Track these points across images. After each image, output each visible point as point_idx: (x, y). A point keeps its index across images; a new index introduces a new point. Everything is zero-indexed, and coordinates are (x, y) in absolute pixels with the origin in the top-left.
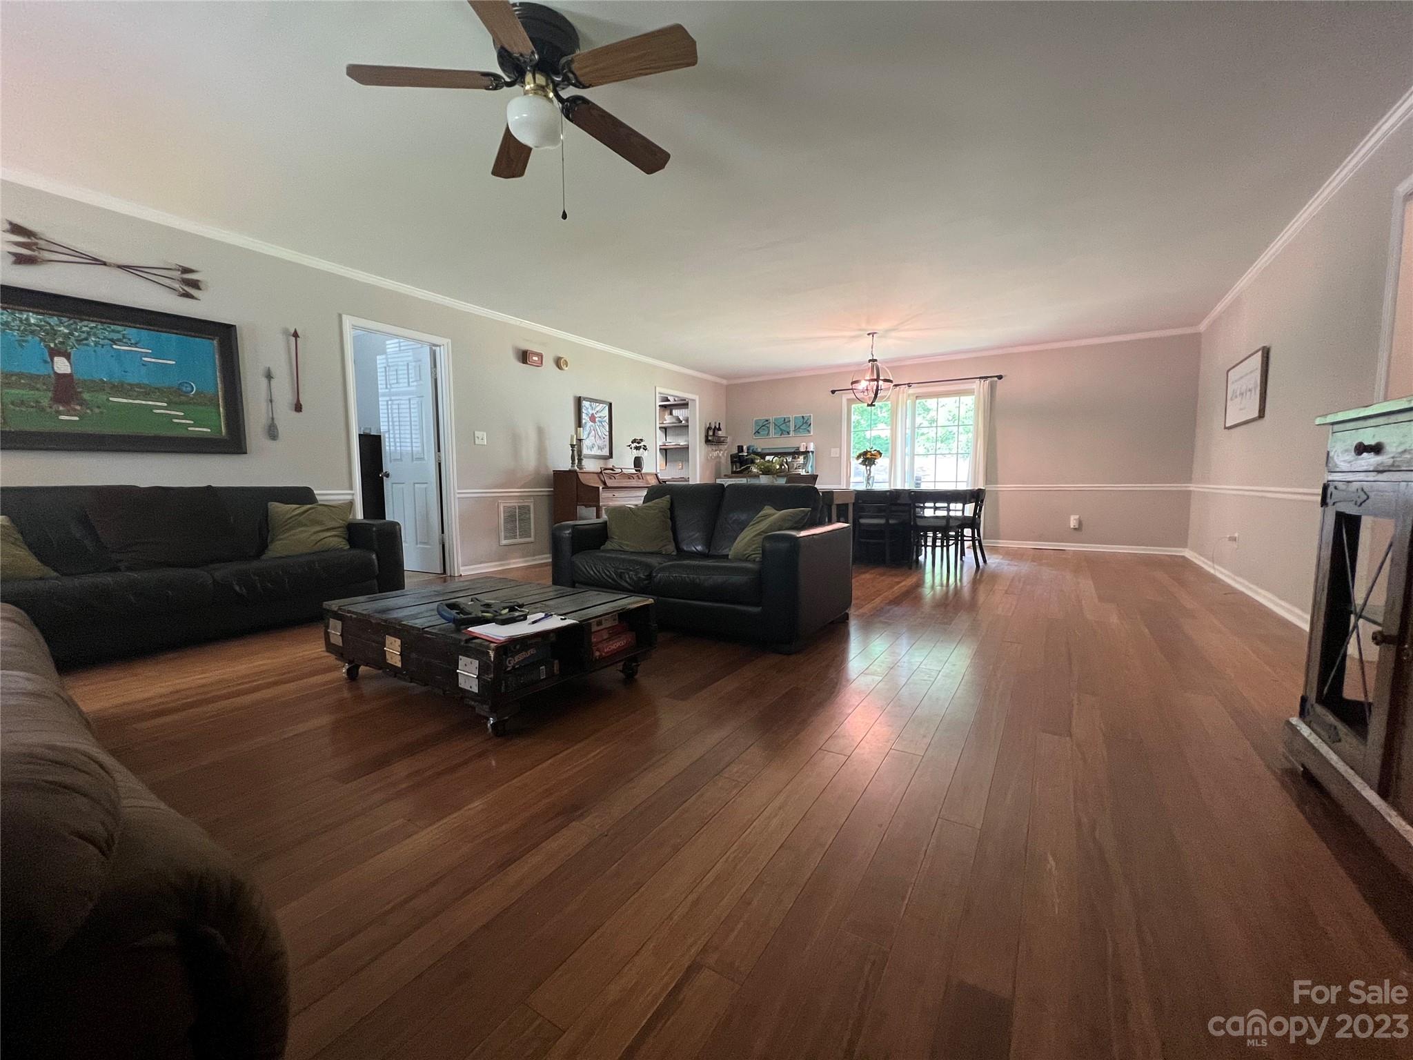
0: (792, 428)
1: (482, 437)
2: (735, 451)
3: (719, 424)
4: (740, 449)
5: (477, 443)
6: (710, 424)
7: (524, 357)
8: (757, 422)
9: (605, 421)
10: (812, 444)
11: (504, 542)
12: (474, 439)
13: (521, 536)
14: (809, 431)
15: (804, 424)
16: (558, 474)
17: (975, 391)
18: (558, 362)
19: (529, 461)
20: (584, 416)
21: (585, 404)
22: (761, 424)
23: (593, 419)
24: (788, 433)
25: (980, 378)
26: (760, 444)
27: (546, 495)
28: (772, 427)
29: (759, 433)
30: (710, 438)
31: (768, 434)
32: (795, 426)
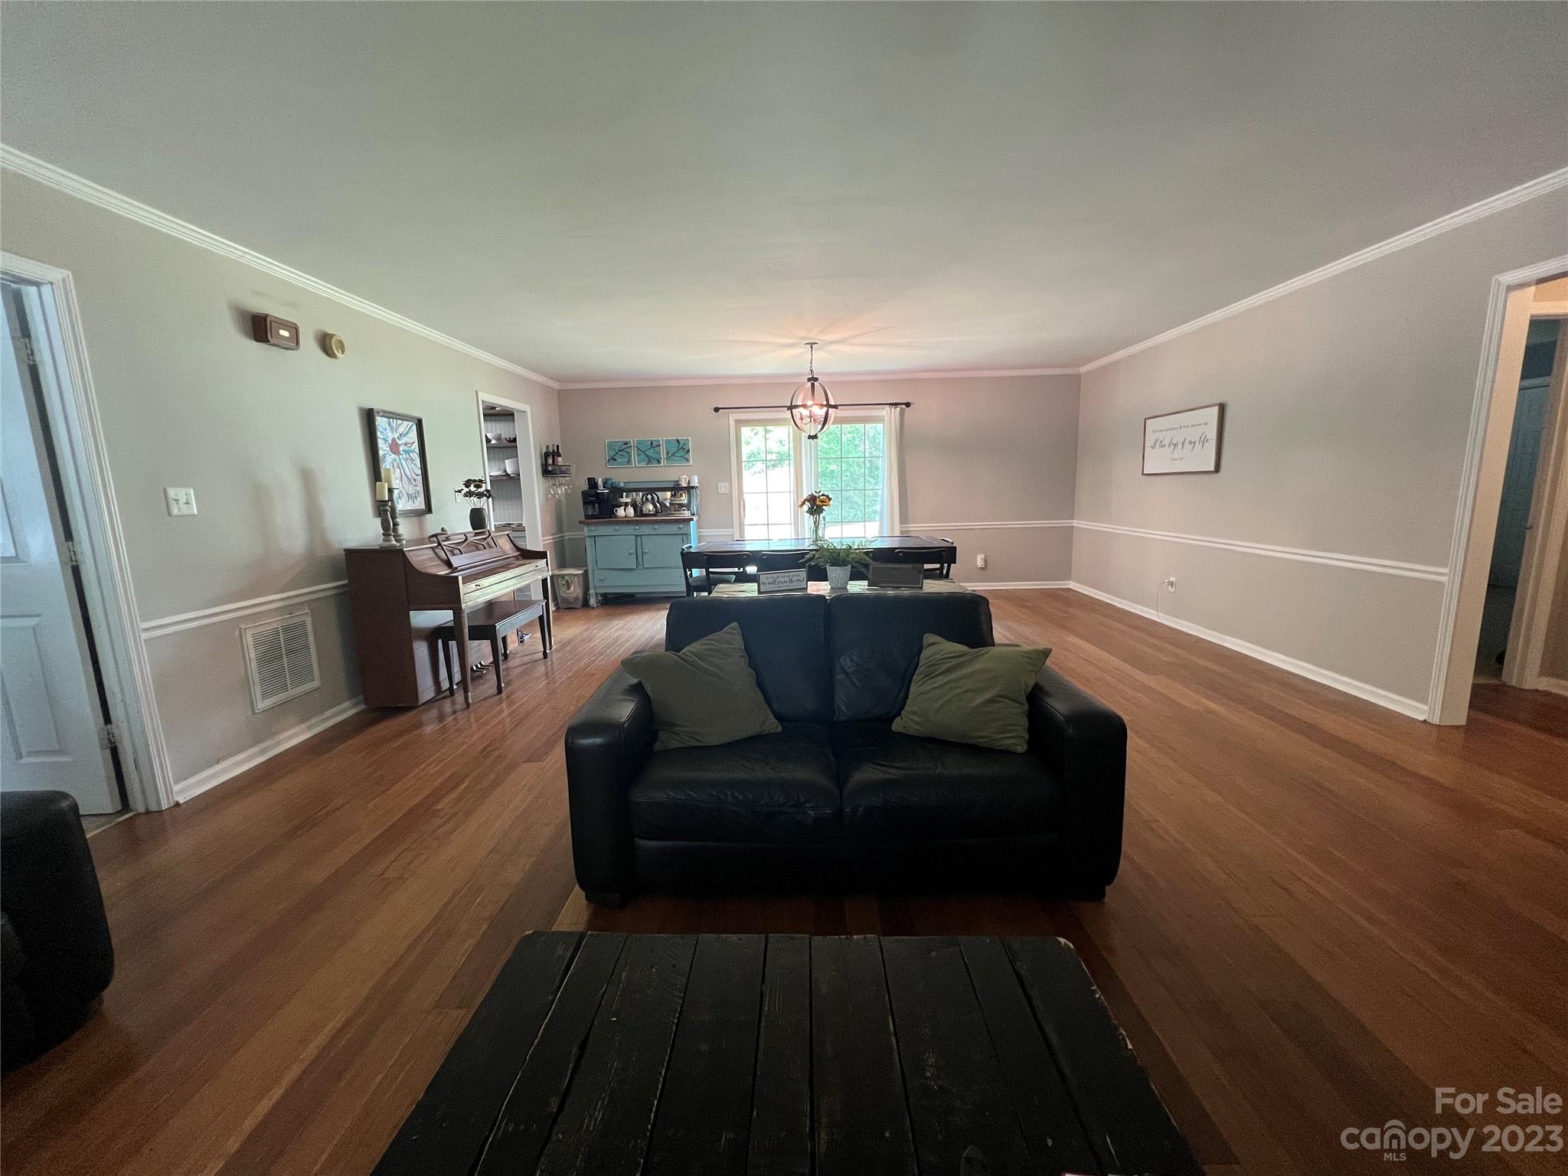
0: (663, 455)
1: (185, 500)
2: (586, 487)
3: (558, 446)
4: (592, 483)
5: (175, 511)
6: (547, 447)
7: (259, 328)
8: (611, 445)
9: (413, 451)
10: (696, 477)
11: (262, 705)
12: (168, 507)
13: (295, 685)
14: (687, 460)
15: (680, 450)
16: (354, 556)
17: (886, 418)
18: (326, 343)
19: (293, 538)
20: (381, 443)
21: (381, 422)
22: (617, 449)
23: (394, 447)
24: (659, 462)
25: (890, 404)
26: (621, 476)
27: (332, 596)
28: (634, 453)
29: (615, 460)
30: (550, 468)
31: (629, 461)
32: (668, 453)
